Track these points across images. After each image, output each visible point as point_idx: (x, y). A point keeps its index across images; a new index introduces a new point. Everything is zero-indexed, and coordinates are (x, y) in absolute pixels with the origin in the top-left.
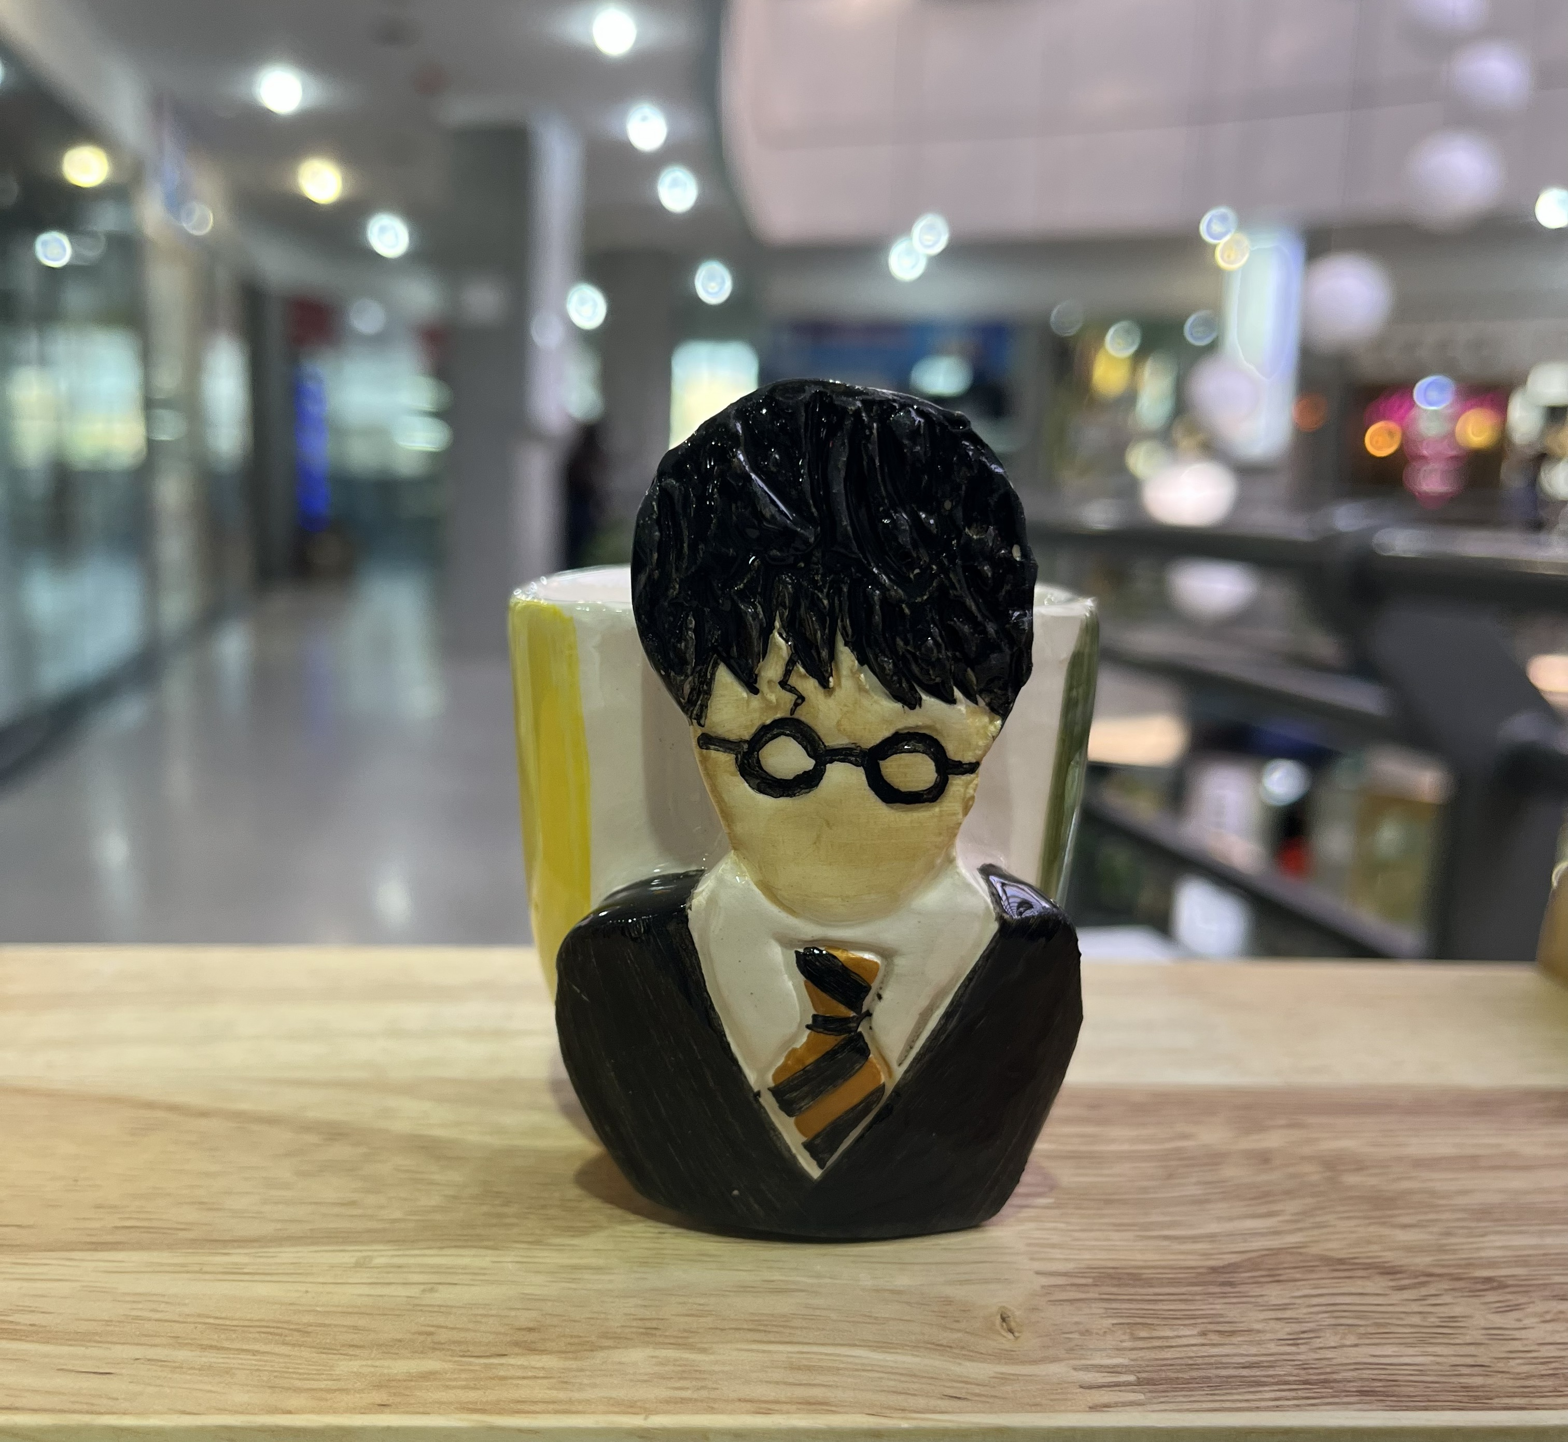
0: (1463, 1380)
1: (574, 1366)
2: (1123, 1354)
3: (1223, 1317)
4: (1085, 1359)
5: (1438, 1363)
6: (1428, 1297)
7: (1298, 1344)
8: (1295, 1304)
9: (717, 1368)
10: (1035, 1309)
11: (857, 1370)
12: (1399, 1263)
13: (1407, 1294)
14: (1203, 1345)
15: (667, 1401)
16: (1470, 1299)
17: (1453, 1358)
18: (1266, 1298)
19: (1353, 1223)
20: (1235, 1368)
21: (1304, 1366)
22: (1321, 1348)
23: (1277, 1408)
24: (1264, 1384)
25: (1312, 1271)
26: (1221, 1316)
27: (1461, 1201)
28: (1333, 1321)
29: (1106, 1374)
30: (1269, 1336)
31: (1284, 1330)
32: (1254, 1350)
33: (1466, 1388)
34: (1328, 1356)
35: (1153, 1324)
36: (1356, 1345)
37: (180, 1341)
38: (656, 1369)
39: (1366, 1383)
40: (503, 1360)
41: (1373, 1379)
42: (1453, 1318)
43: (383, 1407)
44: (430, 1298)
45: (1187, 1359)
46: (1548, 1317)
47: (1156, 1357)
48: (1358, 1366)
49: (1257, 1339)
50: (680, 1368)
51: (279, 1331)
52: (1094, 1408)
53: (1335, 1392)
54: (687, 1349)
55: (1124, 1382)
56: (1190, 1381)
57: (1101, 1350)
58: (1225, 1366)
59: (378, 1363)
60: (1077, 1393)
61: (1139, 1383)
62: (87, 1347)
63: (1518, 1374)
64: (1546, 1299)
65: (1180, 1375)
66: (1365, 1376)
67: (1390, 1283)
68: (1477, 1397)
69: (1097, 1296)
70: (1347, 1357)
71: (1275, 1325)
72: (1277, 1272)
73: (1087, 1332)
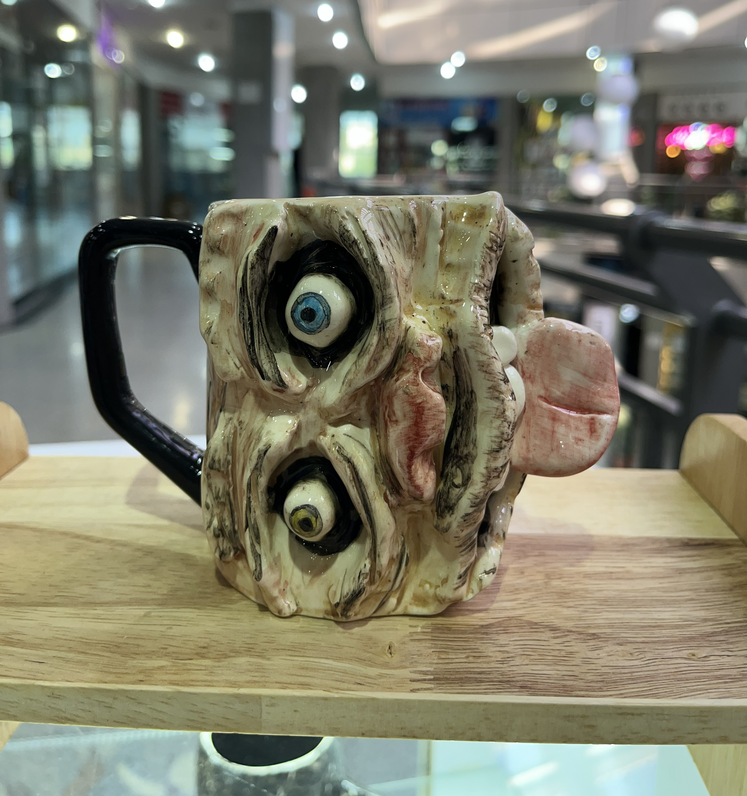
0: (564, 682)
1: (217, 665)
2: (432, 666)
4: (416, 668)
5: (557, 674)
6: (565, 643)
7: (504, 663)
8: (509, 644)
9: (271, 667)
10: (403, 644)
11: (325, 670)
12: (560, 625)
13: (557, 641)
14: (466, 662)
16: (583, 644)
17: (564, 672)
18: (498, 641)
19: (547, 605)
20: (475, 674)
21: (502, 674)
22: (512, 666)
24: (484, 682)
25: (522, 628)
26: (477, 649)
27: (597, 595)
28: (522, 653)
29: (422, 675)
30: (493, 659)
31: (500, 656)
32: (485, 666)
33: (564, 686)
34: (514, 670)
35: (448, 652)
36: (527, 665)
37: (70, 650)
38: (248, 667)
39: (525, 683)
40: (191, 662)
41: (528, 681)
42: (572, 653)
43: (141, 682)
44: (169, 632)
45: (457, 669)
46: (611, 653)
47: (445, 668)
50: (257, 667)
51: (108, 646)
53: (511, 686)
54: (262, 658)
55: (428, 679)
56: (454, 679)
57: (423, 664)
58: (471, 673)
59: (143, 662)
60: (408, 684)
61: (434, 679)
62: (37, 650)
63: (588, 680)
64: (614, 644)
65: (452, 677)
66: (525, 680)
67: (553, 635)
68: (567, 691)
69: (430, 638)
70: (521, 670)
71: (498, 654)
72: (508, 628)
73: (421, 655)
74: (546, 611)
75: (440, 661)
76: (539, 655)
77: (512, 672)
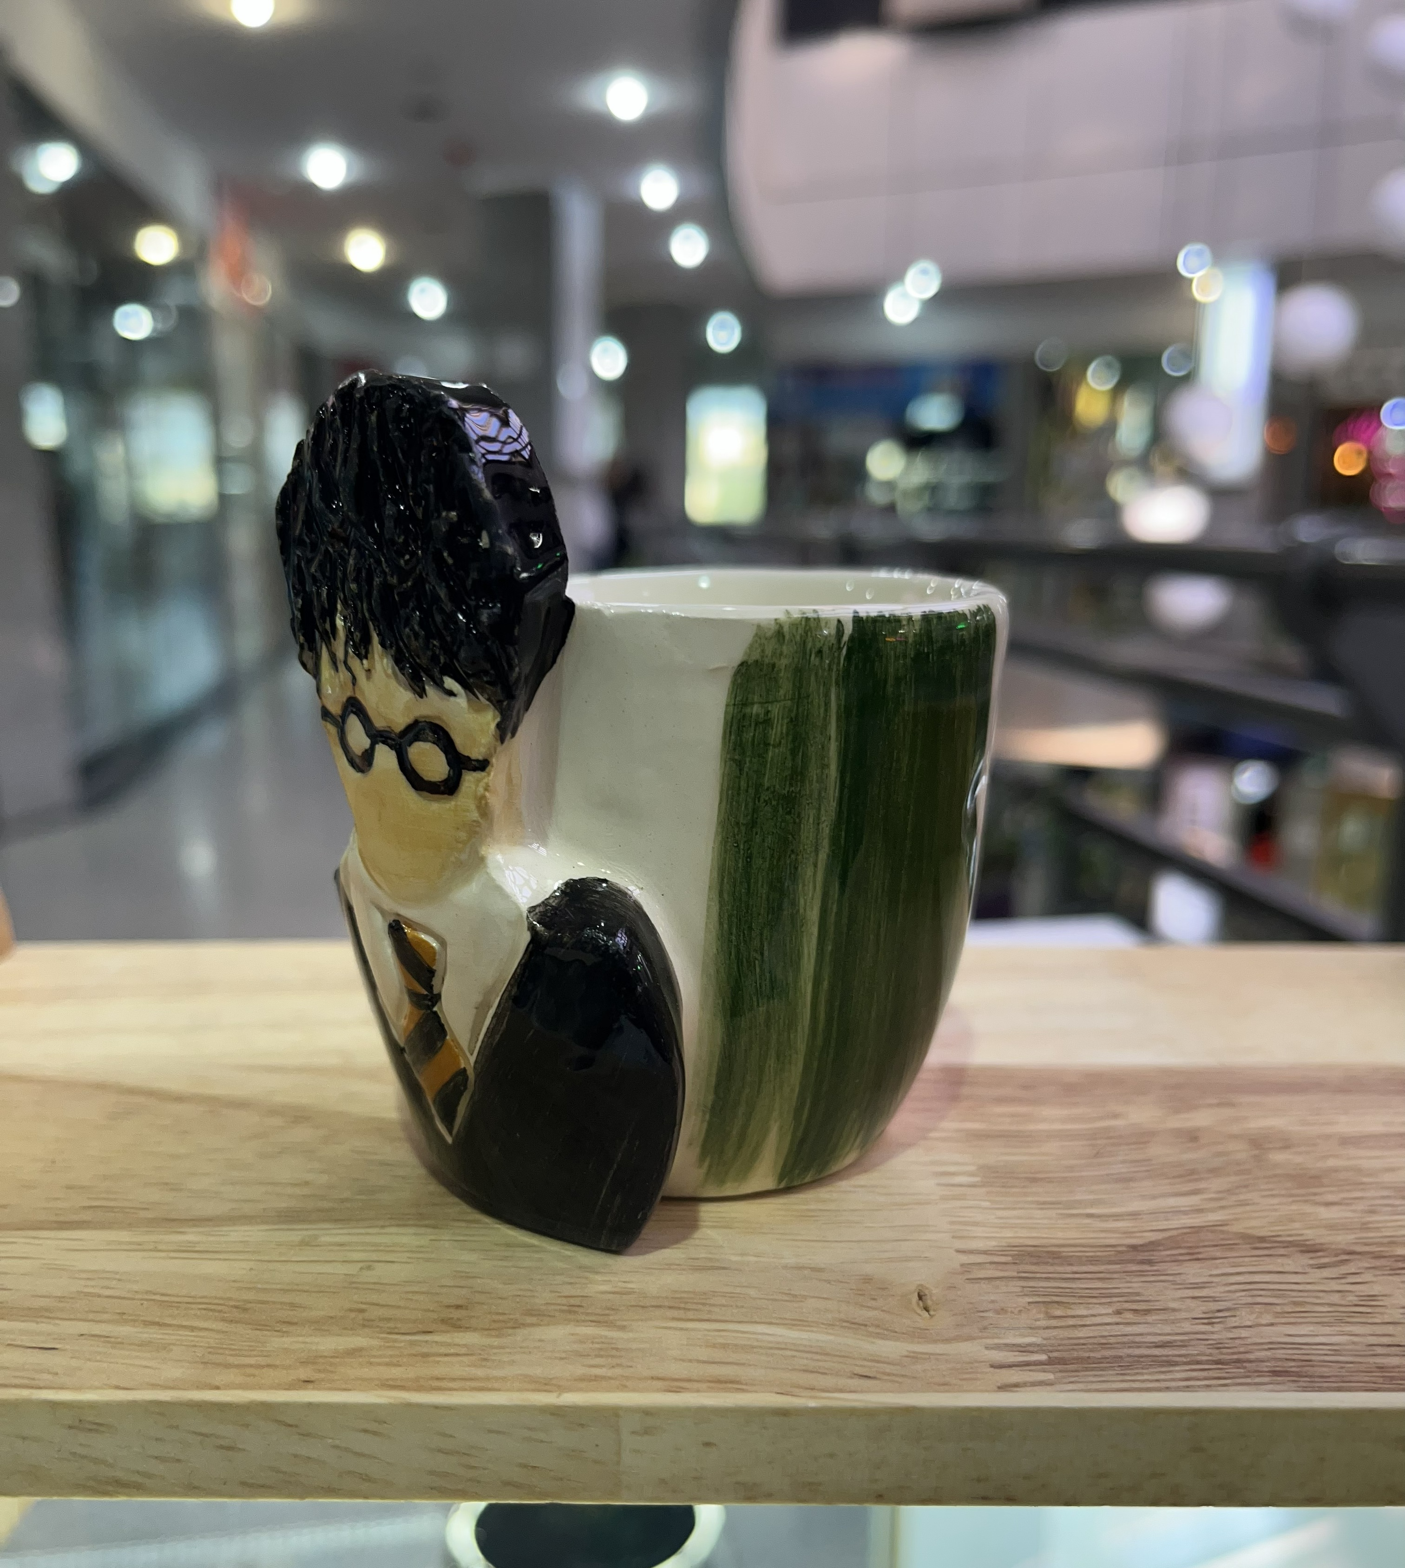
0: (1379, 1360)
1: (496, 1344)
2: (1037, 1333)
3: (1139, 1295)
4: (999, 1338)
5: (1354, 1343)
6: (1348, 1276)
7: (1213, 1323)
8: (1212, 1282)
9: (634, 1346)
10: (952, 1287)
11: (771, 1348)
12: (1322, 1241)
13: (1326, 1273)
14: (1117, 1324)
15: (583, 1379)
16: (1390, 1278)
17: (1370, 1338)
18: (1183, 1277)
19: (1276, 1201)
20: (1148, 1347)
21: (1218, 1345)
22: (1235, 1327)
24: (1176, 1364)
25: (1231, 1250)
26: (1136, 1295)
27: (1387, 1178)
28: (1250, 1300)
29: (1017, 1353)
30: (1184, 1315)
31: (1199, 1309)
32: (1167, 1329)
33: (1381, 1369)
34: (1243, 1335)
35: (1068, 1303)
36: (1272, 1324)
37: (124, 1317)
38: (576, 1347)
39: (1279, 1363)
40: (428, 1338)
41: (1287, 1359)
42: (1372, 1297)
43: (310, 1383)
44: (366, 1276)
45: (1100, 1339)
47: (1070, 1336)
48: (1272, 1345)
49: (1173, 1318)
50: (597, 1346)
52: (1004, 1388)
53: (1249, 1372)
54: (606, 1326)
55: (1034, 1362)
56: (1102, 1360)
57: (1013, 1329)
58: (1139, 1345)
59: (308, 1340)
60: (987, 1373)
61: (1051, 1362)
62: (37, 1323)
65: (1092, 1355)
66: (1279, 1356)
67: (1312, 1262)
68: (1392, 1378)
69: (1015, 1274)
70: (1262, 1337)
71: (1192, 1304)
72: (1196, 1251)
73: (1003, 1311)
74: (1278, 1214)
75: (1054, 1323)
76: (1295, 1304)
77: (1237, 1341)
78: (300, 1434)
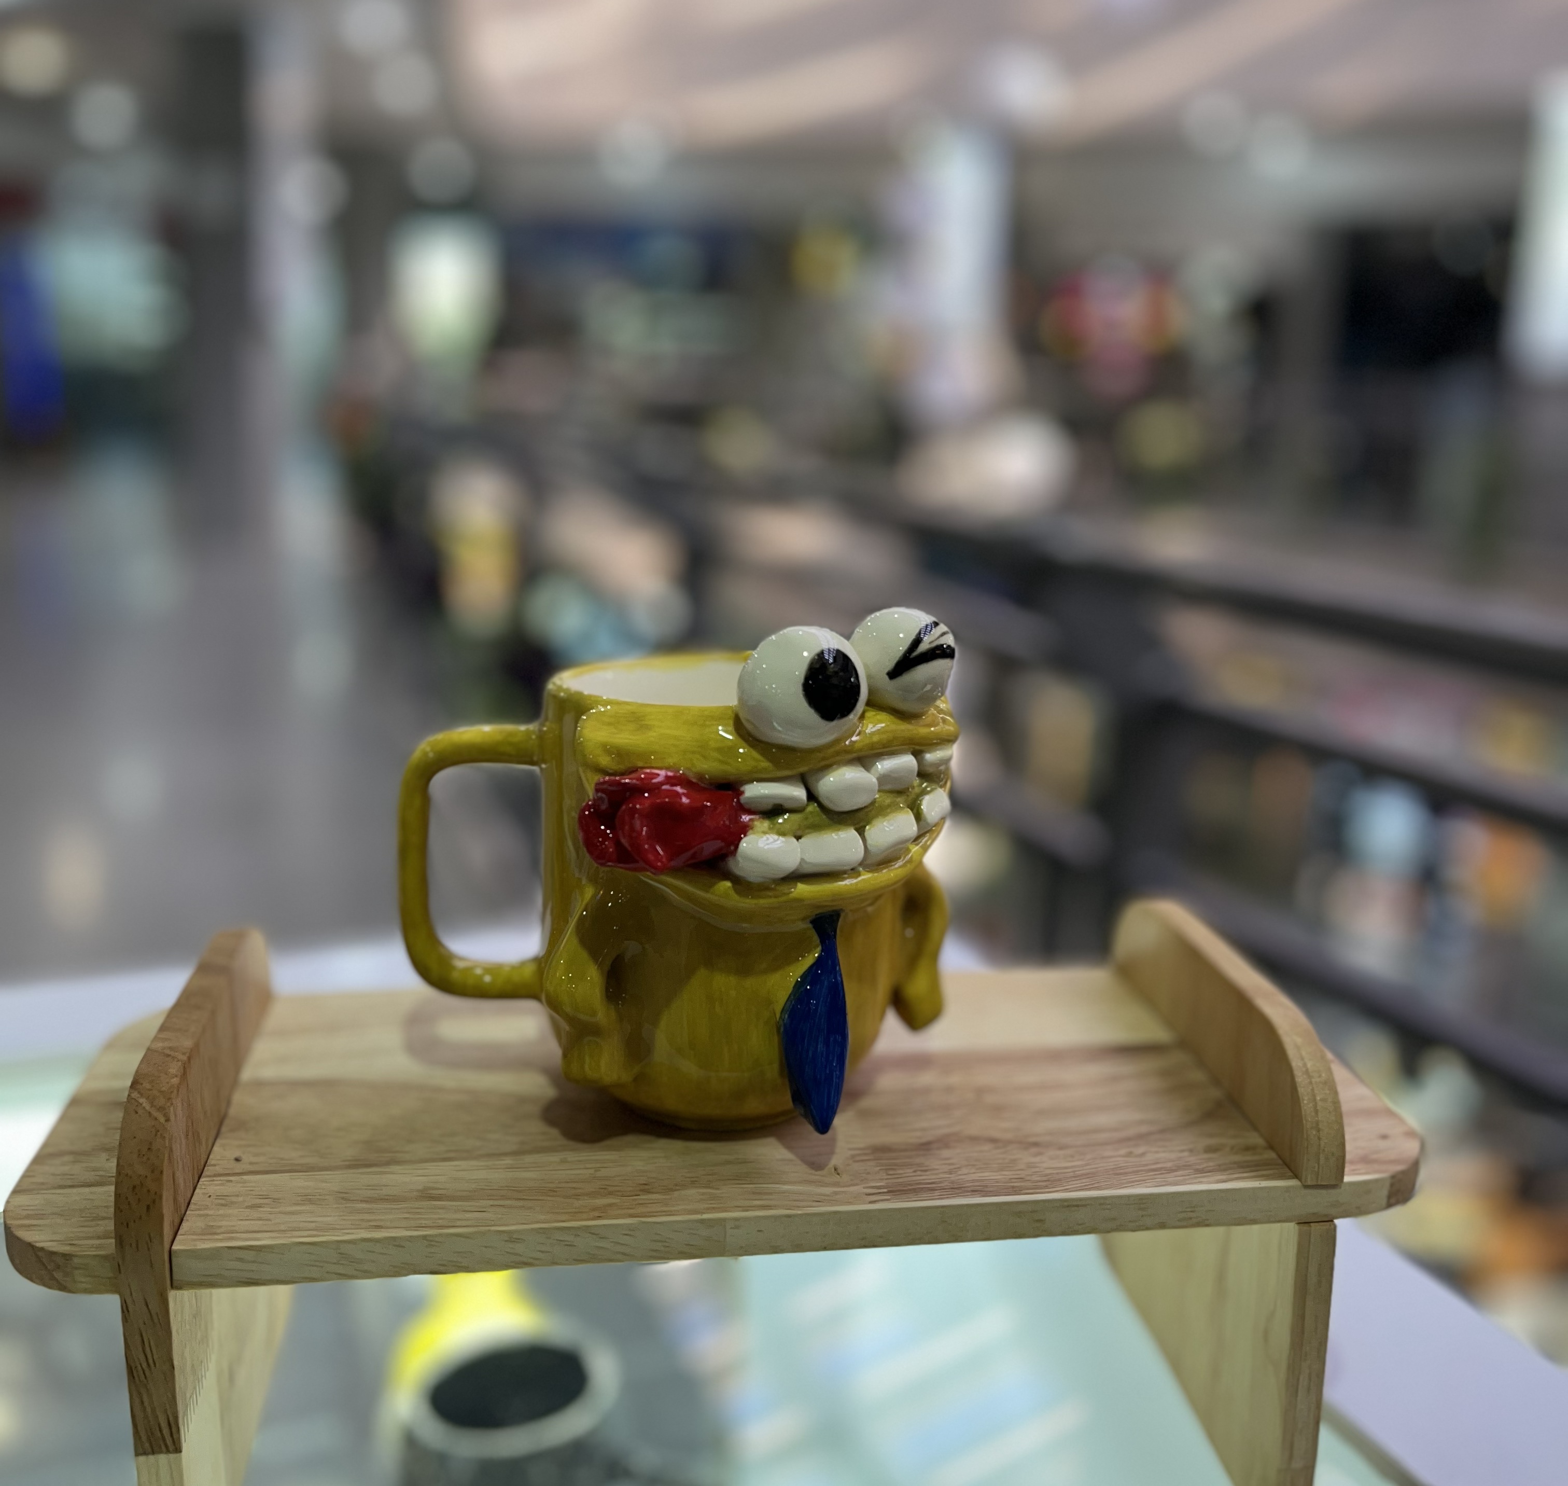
0: (1013, 1184)
1: (667, 1198)
2: (883, 1181)
4: (868, 1184)
5: (1004, 1178)
6: (1007, 1151)
7: (951, 1174)
8: (953, 1157)
9: (724, 1195)
10: (848, 1165)
12: (999, 1137)
13: (999, 1150)
14: (914, 1176)
15: (708, 1209)
16: (1024, 1151)
17: (1011, 1176)
18: (940, 1155)
19: (983, 1120)
20: (925, 1184)
21: (953, 1182)
22: (960, 1175)
23: (942, 1199)
24: (937, 1190)
26: (923, 1163)
28: (967, 1163)
29: (876, 1189)
30: (941, 1171)
31: (946, 1168)
32: (934, 1177)
33: (1013, 1187)
34: (962, 1178)
35: (895, 1169)
36: (974, 1173)
37: (504, 1197)
38: (701, 1197)
39: (975, 1187)
40: (639, 1197)
41: (977, 1185)
42: (1015, 1159)
43: (599, 1217)
44: (599, 1174)
45: (907, 1182)
46: (1052, 1157)
47: (895, 1182)
48: (973, 1181)
49: (936, 1172)
50: (709, 1196)
51: (543, 1191)
52: (871, 1202)
53: (963, 1191)
54: (711, 1188)
55: (882, 1192)
56: (906, 1190)
57: (874, 1180)
58: (922, 1184)
59: (590, 1201)
60: (864, 1197)
61: (889, 1192)
62: (469, 1202)
63: (1034, 1181)
64: (1054, 1149)
68: (1016, 1190)
69: (873, 1157)
70: (969, 1178)
71: (944, 1166)
73: (868, 1173)
74: (982, 1126)
75: (889, 1177)
76: (984, 1164)
77: (961, 1180)
78: (601, 1238)
